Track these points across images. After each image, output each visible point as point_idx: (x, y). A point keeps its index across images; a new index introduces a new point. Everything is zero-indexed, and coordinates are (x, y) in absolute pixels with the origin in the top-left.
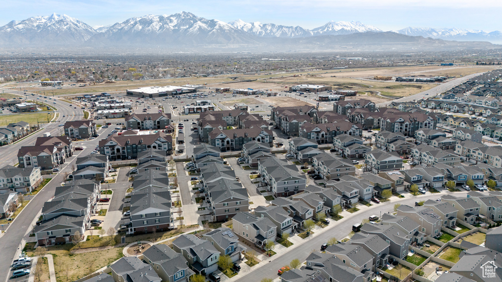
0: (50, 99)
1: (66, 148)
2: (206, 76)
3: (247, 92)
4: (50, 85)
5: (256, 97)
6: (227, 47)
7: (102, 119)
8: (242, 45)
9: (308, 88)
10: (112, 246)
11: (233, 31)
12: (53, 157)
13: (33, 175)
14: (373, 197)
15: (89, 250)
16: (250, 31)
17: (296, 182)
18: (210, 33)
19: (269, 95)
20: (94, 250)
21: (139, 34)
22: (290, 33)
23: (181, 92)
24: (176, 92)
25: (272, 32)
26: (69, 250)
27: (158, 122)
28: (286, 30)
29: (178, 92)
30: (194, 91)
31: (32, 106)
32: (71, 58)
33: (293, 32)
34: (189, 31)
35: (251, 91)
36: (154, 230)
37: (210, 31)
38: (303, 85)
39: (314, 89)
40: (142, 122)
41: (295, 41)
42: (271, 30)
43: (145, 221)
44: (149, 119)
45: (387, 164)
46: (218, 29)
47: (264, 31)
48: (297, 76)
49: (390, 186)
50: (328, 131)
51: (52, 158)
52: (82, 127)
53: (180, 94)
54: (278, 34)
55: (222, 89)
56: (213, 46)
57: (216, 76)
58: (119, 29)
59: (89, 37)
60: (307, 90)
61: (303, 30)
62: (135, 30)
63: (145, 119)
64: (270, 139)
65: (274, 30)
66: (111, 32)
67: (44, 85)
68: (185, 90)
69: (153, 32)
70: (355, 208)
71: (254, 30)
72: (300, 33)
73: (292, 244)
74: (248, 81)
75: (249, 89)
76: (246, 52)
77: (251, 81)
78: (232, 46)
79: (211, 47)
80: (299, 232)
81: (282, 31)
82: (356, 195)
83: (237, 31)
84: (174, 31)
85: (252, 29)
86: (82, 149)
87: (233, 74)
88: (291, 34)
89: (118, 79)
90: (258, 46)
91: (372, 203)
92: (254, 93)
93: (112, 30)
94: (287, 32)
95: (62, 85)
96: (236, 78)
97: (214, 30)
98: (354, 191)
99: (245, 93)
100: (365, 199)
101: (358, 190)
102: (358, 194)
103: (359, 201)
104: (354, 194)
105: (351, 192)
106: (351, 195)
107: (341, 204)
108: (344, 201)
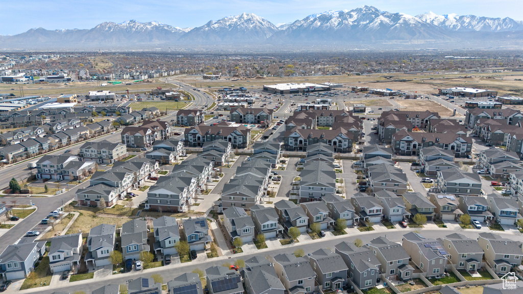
0: (199, 91)
1: (162, 132)
2: (359, 75)
3: (384, 92)
4: (209, 78)
5: (391, 98)
6: (410, 43)
7: (220, 110)
8: (428, 40)
9: (463, 92)
10: (127, 216)
11: (420, 25)
12: (146, 137)
13: (117, 150)
14: (403, 220)
15: (110, 216)
16: (442, 24)
17: (322, 189)
18: (392, 28)
19: (408, 97)
20: (113, 216)
21: (318, 30)
22: (494, 26)
23: (313, 89)
24: (309, 89)
25: (471, 25)
26: (95, 213)
27: (259, 117)
28: (490, 22)
29: (310, 90)
30: (328, 89)
31: (176, 96)
32: (241, 55)
33: (499, 24)
34: (368, 27)
35: (389, 92)
36: (160, 209)
37: (393, 26)
38: (458, 88)
39: (471, 94)
40: (244, 116)
42: (469, 23)
43: (159, 201)
44: (251, 113)
45: (457, 186)
46: (402, 24)
47: (459, 25)
48: (468, 77)
49: (431, 211)
50: (423, 141)
51: (144, 139)
52: (190, 115)
53: (312, 91)
54: (478, 28)
55: (359, 88)
56: (394, 42)
57: (371, 74)
58: (298, 27)
59: (271, 34)
60: (461, 95)
61: (514, 22)
62: (313, 27)
63: (247, 113)
64: (349, 143)
65: (474, 23)
66: (291, 30)
67: (205, 78)
68: (320, 88)
69: (331, 28)
70: (370, 227)
71: (447, 23)
73: (267, 247)
74: (401, 81)
75: (387, 89)
76: (431, 49)
77: (404, 81)
78: (416, 42)
79: (390, 43)
80: (283, 238)
81: (485, 24)
82: (379, 213)
83: (424, 25)
84: (353, 26)
85: (444, 22)
86: (179, 135)
87: (392, 73)
88: (497, 27)
89: (270, 74)
90: (449, 41)
91: (397, 226)
92: (391, 94)
93: (292, 28)
94: (491, 25)
95: (219, 79)
96: (391, 77)
97: (398, 24)
98: (375, 208)
99: (381, 94)
100: (390, 220)
101: (382, 208)
102: (381, 213)
103: (381, 221)
104: (375, 211)
105: (372, 209)
106: (370, 211)
107: (352, 219)
108: (358, 217)
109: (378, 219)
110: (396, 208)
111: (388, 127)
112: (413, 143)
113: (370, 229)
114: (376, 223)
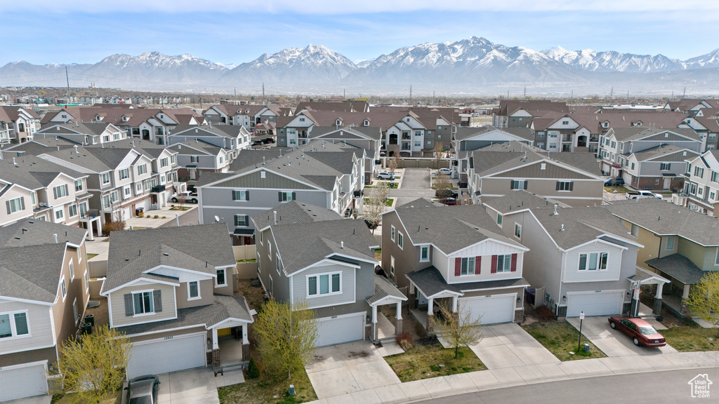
6: (534, 87)
8: (557, 83)
11: (546, 63)
14: (629, 308)
16: (575, 63)
17: (282, 197)
18: (510, 66)
21: (410, 68)
22: (643, 66)
25: (612, 64)
27: (258, 121)
28: (638, 61)
33: (649, 63)
34: (478, 64)
37: (510, 63)
40: (231, 118)
41: (653, 77)
42: (610, 62)
44: (244, 114)
46: (522, 60)
47: (597, 64)
50: (601, 129)
54: (622, 68)
56: (512, 84)
58: (384, 63)
59: (347, 73)
61: (669, 60)
62: (404, 64)
65: (616, 61)
66: (374, 67)
69: (428, 66)
71: (581, 62)
72: (663, 65)
78: (541, 85)
79: (508, 86)
81: (631, 63)
83: (552, 62)
84: (458, 64)
85: (577, 60)
88: (646, 66)
90: (584, 84)
91: (605, 340)
93: (375, 65)
94: (639, 64)
97: (517, 62)
100: (563, 310)
101: (521, 250)
102: (518, 274)
103: (520, 318)
104: (486, 265)
105: (468, 252)
106: (461, 266)
107: (363, 305)
108: (396, 298)
109: (504, 305)
110: (592, 248)
111: (515, 115)
112: (579, 134)
113: (459, 361)
114: (491, 328)
